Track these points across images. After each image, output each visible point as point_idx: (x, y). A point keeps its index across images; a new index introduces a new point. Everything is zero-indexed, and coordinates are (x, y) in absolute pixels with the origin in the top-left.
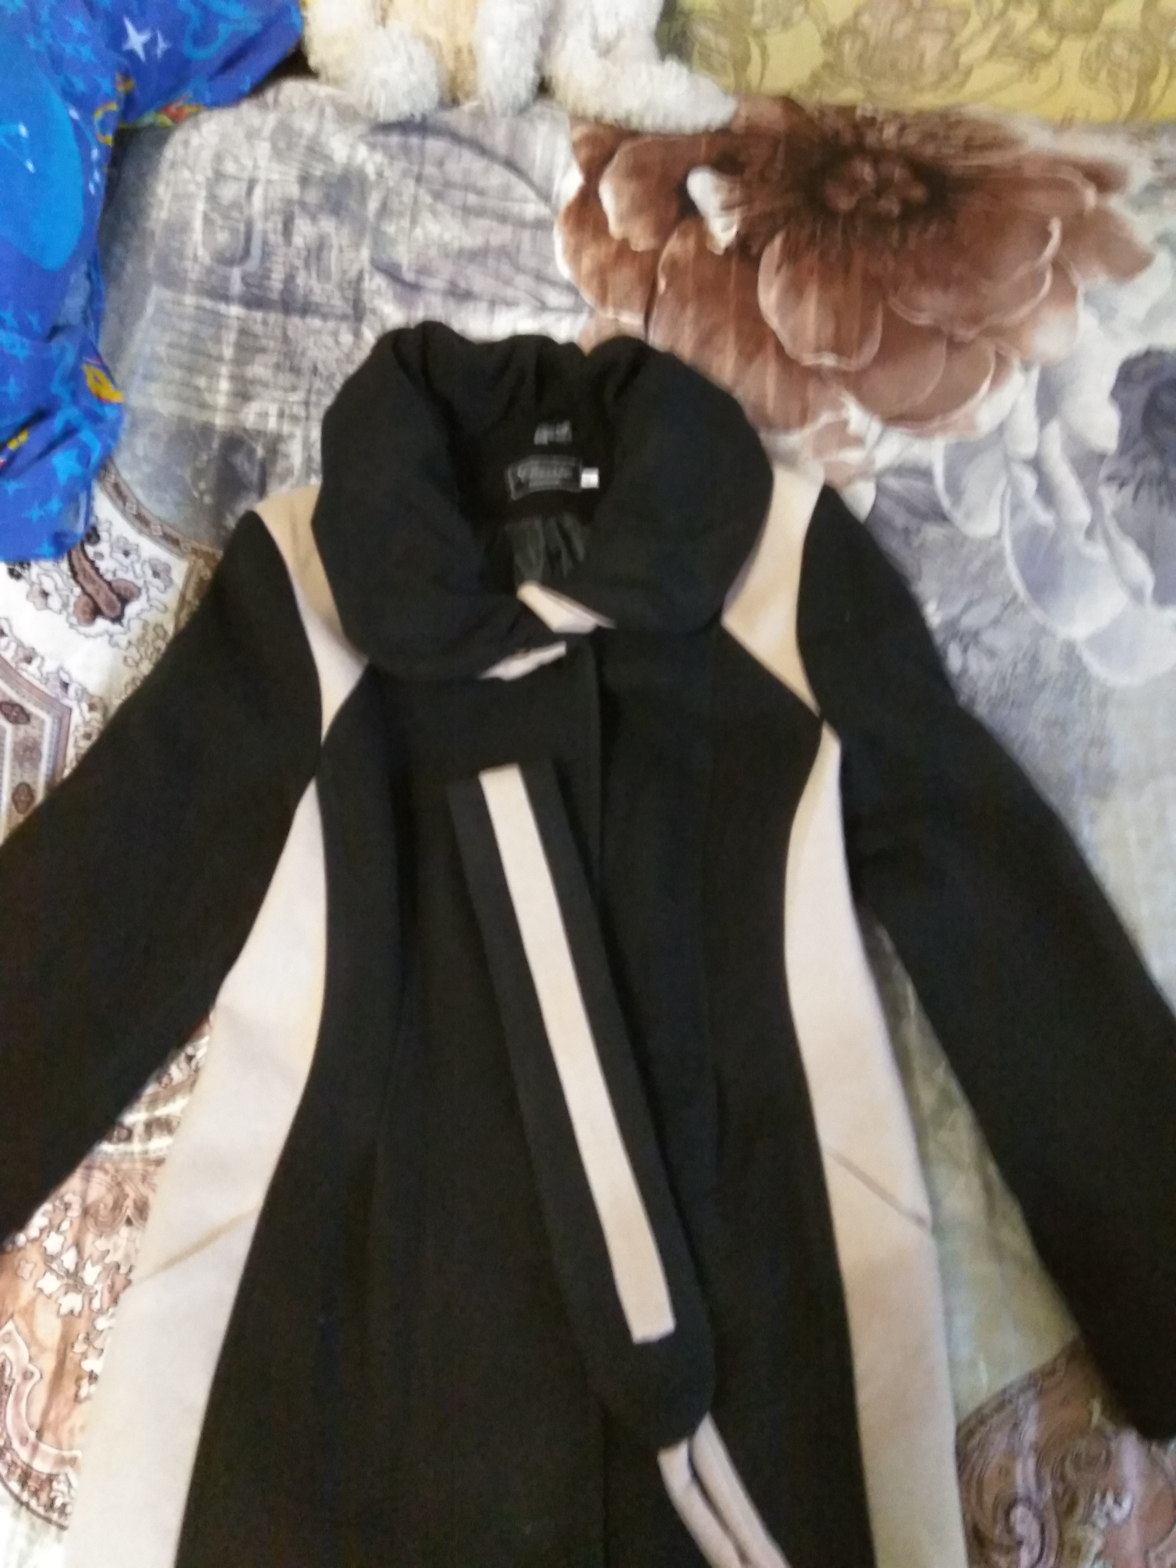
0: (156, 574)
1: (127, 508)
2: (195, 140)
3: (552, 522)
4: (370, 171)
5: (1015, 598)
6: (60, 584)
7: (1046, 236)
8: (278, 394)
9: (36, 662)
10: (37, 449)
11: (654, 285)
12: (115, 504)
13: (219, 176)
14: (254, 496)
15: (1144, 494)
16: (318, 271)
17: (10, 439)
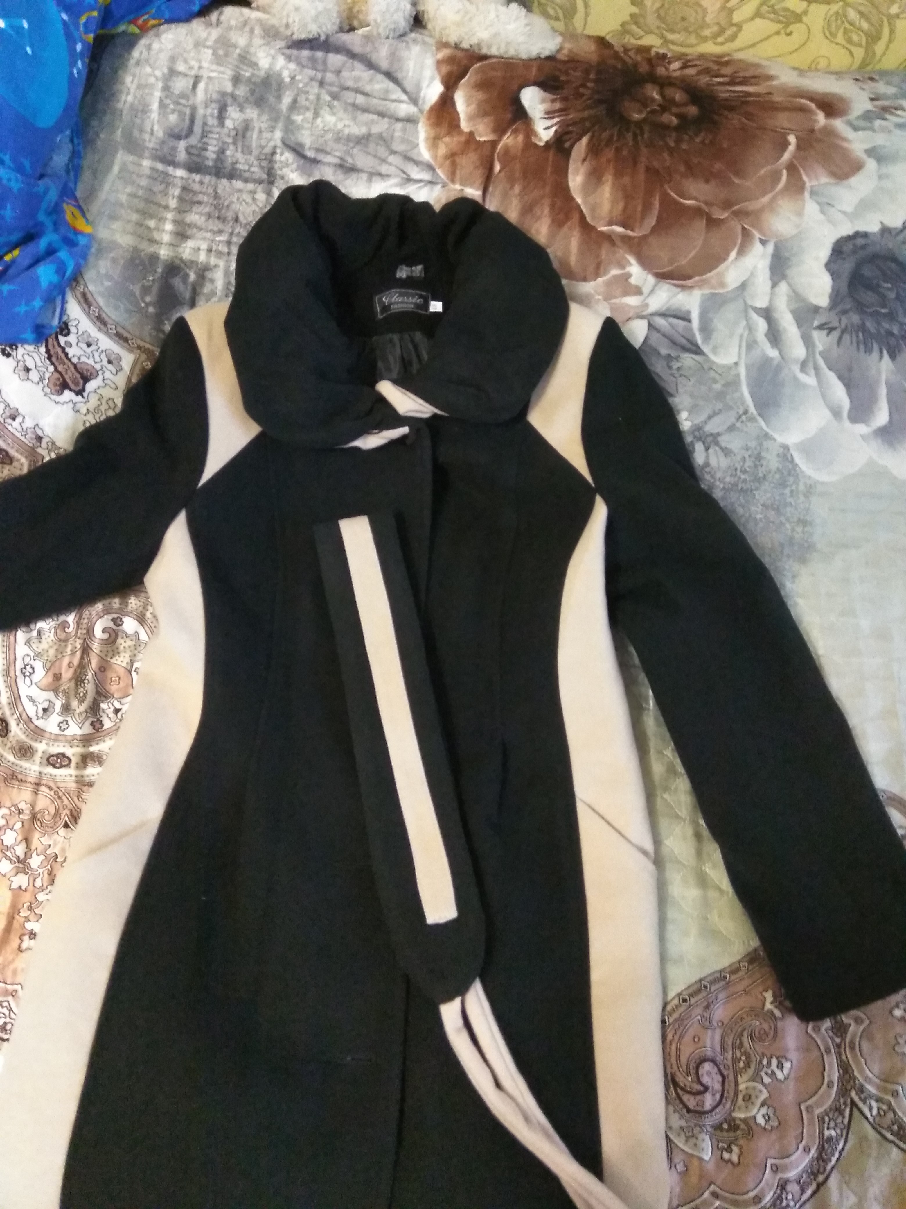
0: (110, 362)
1: (91, 312)
2: (156, 46)
3: (406, 336)
4: (286, 74)
5: (746, 412)
6: (39, 363)
7: (785, 144)
8: (209, 235)
9: (19, 419)
10: (27, 262)
11: (491, 168)
12: (83, 309)
13: (172, 73)
14: (186, 307)
15: (846, 337)
16: (243, 146)
17: (6, 253)
